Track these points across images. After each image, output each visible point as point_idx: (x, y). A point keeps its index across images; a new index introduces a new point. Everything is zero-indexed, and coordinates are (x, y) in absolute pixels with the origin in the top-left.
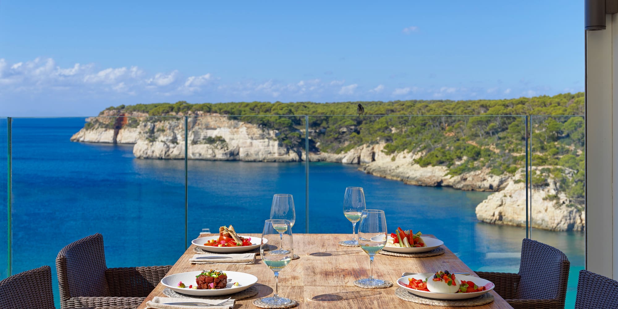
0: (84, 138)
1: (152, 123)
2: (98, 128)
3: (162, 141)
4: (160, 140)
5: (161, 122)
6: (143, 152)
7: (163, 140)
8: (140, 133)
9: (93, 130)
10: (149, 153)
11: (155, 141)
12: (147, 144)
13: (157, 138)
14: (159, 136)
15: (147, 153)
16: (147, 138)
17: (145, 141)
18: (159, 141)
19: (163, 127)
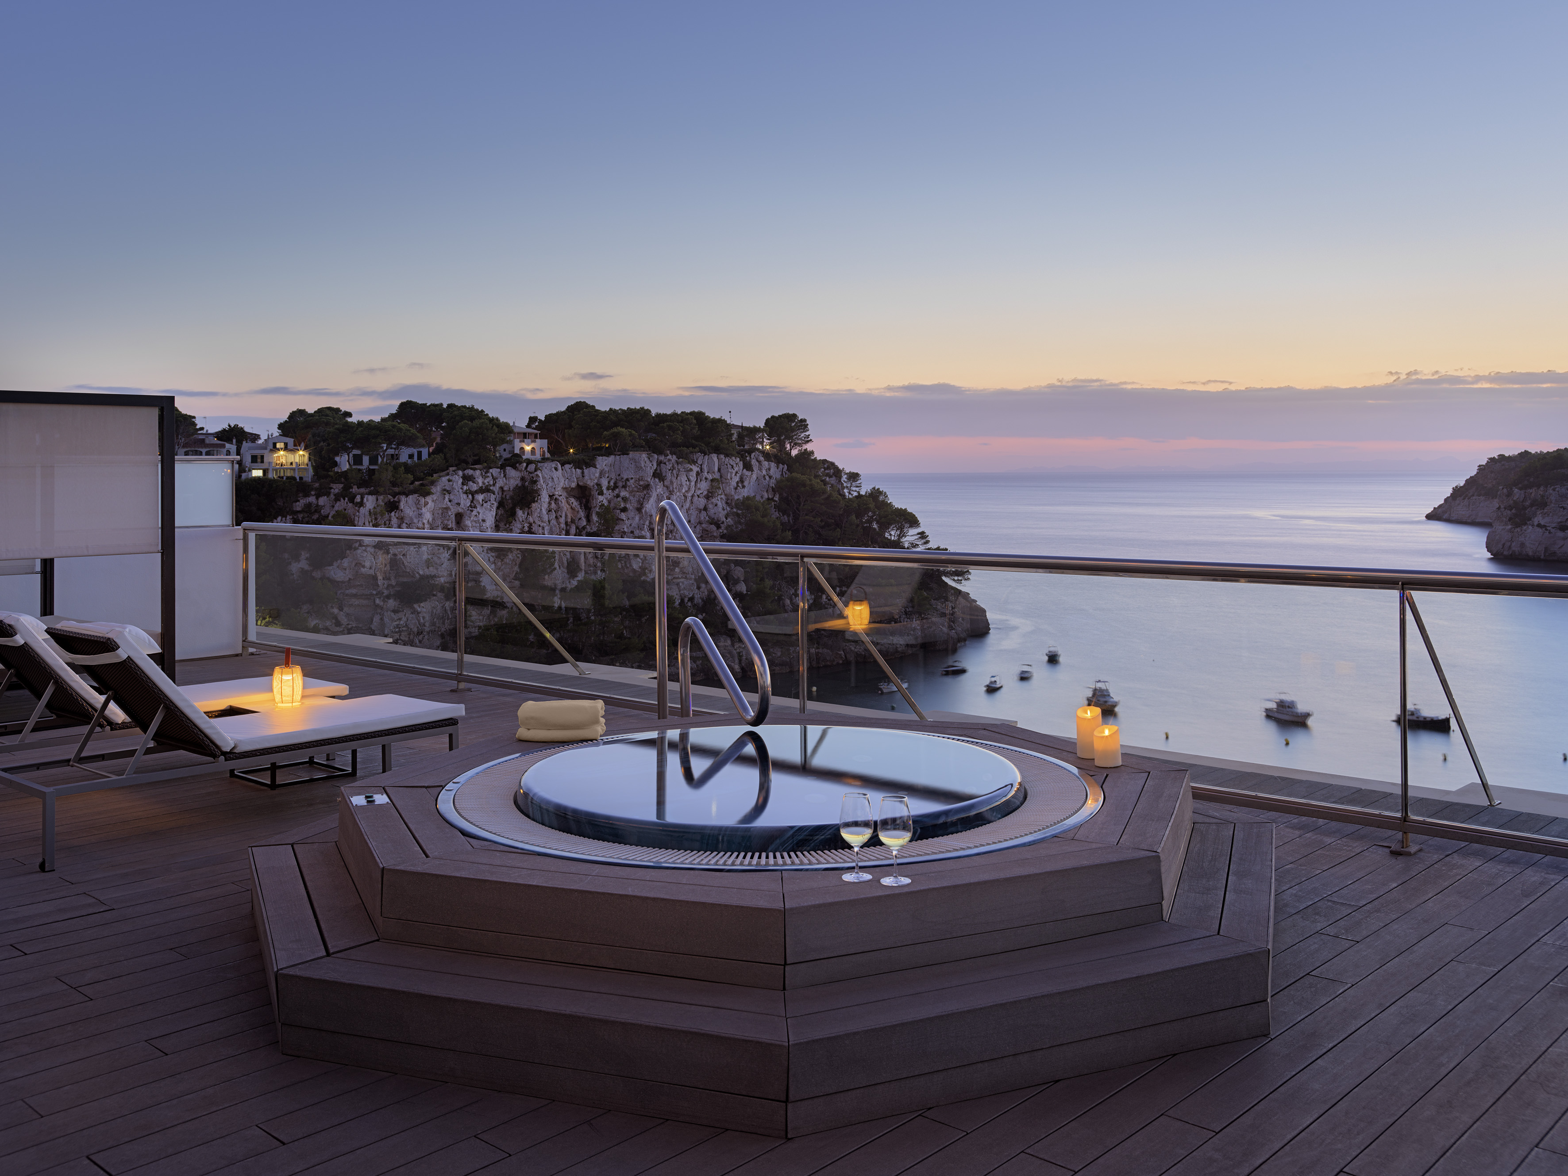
0: (1450, 514)
1: (1521, 489)
2: (1473, 495)
3: (1539, 525)
4: (1536, 523)
5: (1539, 487)
6: (1504, 545)
7: (1542, 523)
8: (1499, 508)
9: (1464, 499)
10: (1515, 548)
11: (1525, 524)
12: (1510, 531)
13: (1530, 519)
14: (1535, 515)
15: (1510, 547)
16: (1510, 519)
17: (1506, 524)
18: (1533, 525)
19: (1542, 496)
